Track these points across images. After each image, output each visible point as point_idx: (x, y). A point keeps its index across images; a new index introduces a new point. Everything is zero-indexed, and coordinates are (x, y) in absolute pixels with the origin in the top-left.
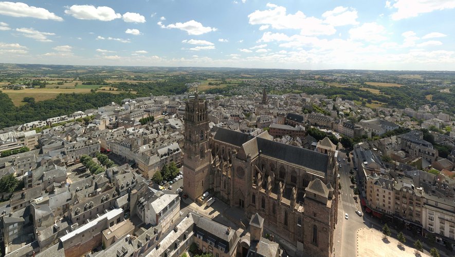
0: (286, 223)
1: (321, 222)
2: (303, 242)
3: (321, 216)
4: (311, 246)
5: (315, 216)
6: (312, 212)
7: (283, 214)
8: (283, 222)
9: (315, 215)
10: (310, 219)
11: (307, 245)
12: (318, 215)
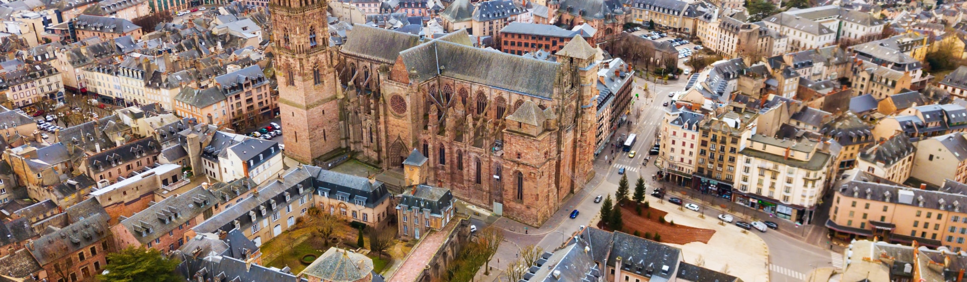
0: (478, 180)
1: (527, 165)
2: (501, 202)
3: (528, 156)
4: (513, 204)
5: (519, 158)
6: (514, 153)
7: (473, 166)
8: (473, 179)
9: (519, 155)
10: (512, 164)
11: (507, 205)
12: (523, 155)
